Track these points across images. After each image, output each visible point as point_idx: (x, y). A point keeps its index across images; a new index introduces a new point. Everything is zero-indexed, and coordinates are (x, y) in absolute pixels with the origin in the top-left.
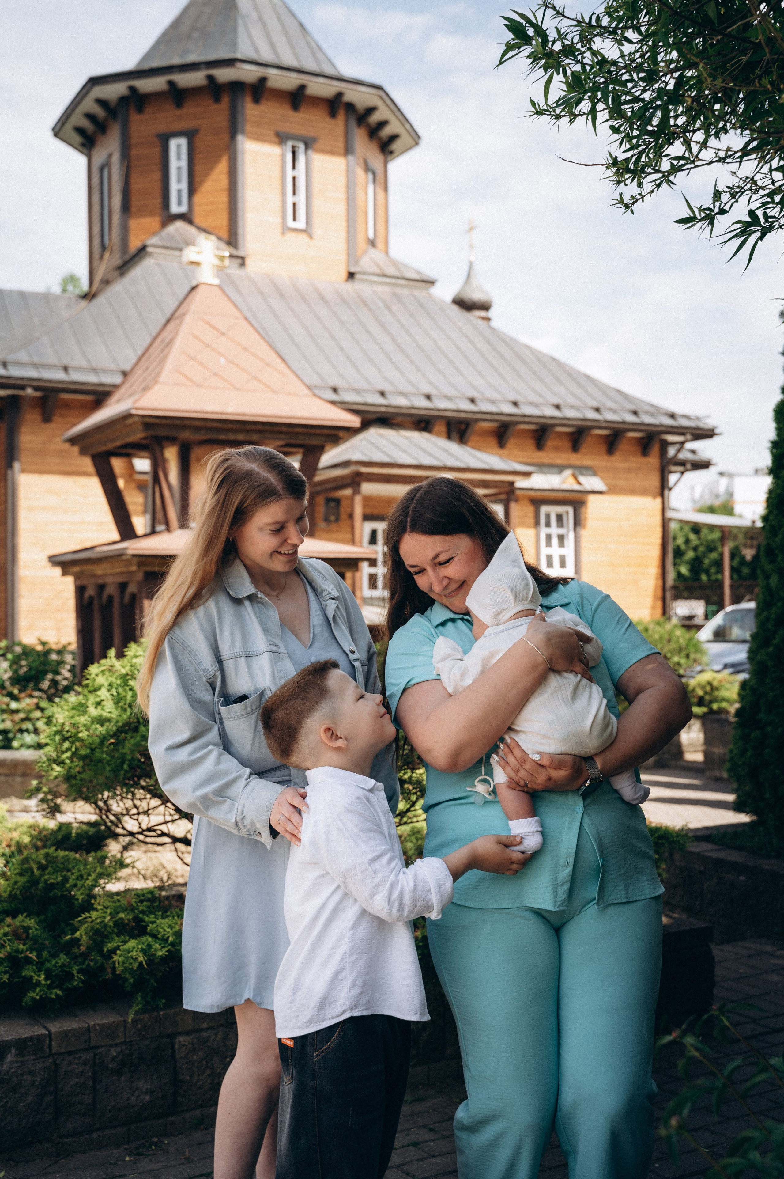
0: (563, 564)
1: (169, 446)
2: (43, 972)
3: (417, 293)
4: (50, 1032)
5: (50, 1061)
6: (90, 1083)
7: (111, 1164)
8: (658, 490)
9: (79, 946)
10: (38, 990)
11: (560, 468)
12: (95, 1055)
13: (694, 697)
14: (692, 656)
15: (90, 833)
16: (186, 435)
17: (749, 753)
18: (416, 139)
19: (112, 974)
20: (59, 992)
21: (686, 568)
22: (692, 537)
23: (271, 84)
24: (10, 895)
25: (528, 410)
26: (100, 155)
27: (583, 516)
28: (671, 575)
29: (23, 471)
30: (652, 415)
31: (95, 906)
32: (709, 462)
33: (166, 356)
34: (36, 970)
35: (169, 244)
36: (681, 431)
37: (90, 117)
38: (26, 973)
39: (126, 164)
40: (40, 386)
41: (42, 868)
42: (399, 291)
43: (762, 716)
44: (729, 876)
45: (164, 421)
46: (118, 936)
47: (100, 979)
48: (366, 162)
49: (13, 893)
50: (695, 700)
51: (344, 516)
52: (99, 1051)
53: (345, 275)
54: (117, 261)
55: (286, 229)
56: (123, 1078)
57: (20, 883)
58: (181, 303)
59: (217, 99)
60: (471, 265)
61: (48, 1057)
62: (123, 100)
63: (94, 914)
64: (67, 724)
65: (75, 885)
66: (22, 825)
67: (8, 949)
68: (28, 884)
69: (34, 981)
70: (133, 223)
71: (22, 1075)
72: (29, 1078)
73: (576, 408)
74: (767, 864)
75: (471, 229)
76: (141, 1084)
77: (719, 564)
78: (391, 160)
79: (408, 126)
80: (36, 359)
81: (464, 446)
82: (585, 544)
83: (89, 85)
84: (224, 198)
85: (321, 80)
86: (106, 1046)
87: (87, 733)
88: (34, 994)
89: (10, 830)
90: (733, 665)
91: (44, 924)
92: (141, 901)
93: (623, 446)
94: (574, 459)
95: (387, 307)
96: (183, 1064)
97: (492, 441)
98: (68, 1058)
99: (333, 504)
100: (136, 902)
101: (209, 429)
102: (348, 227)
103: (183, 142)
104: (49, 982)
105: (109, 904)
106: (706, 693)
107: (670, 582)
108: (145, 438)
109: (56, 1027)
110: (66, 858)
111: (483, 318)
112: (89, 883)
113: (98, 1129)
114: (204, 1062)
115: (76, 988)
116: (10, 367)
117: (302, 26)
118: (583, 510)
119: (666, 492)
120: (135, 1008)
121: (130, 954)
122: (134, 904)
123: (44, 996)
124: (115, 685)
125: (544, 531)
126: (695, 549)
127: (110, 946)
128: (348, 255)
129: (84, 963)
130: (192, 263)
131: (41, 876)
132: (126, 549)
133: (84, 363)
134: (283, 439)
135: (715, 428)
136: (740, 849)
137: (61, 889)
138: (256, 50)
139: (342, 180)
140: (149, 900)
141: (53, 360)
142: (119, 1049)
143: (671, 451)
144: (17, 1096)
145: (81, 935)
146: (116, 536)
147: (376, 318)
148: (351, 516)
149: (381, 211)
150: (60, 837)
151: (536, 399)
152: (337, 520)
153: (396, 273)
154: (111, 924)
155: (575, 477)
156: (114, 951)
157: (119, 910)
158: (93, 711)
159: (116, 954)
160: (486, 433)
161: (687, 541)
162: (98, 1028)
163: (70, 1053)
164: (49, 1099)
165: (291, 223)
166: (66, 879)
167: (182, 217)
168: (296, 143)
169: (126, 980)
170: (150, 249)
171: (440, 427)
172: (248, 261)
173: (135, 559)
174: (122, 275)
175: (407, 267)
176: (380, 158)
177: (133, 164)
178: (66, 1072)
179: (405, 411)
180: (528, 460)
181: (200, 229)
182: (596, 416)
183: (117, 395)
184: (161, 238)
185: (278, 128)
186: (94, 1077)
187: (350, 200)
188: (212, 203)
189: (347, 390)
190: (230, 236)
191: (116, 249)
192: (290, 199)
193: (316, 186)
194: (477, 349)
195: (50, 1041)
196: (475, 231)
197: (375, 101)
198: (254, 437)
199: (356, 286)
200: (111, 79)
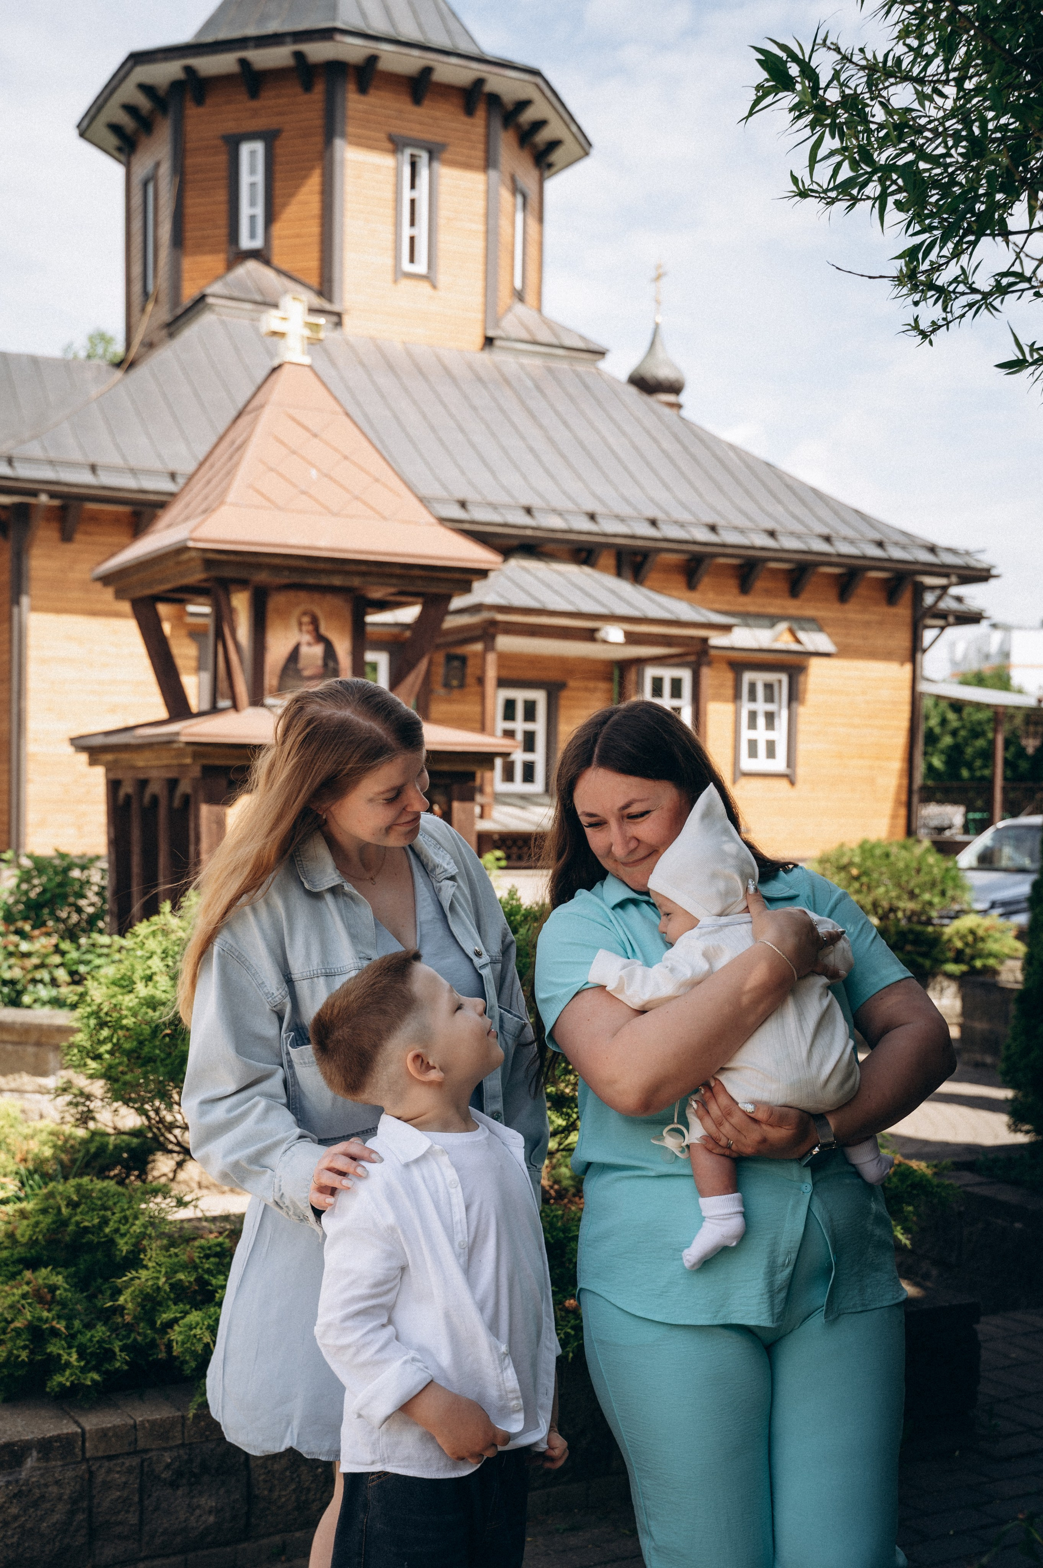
0: (771, 752)
1: (238, 591)
2: (74, 1350)
3: (581, 368)
4: (83, 1429)
5: (83, 1468)
6: (136, 1499)
8: (907, 653)
9: (123, 1315)
10: (68, 1373)
11: (772, 620)
12: (143, 1462)
13: (950, 950)
14: (950, 893)
15: (133, 1145)
16: (262, 577)
18: (585, 146)
19: (166, 1352)
20: (96, 1377)
21: (939, 760)
22: (951, 716)
23: (383, 65)
24: (30, 1239)
25: (730, 538)
26: (143, 165)
27: (801, 687)
28: (920, 767)
29: (34, 609)
30: (904, 548)
31: (145, 1263)
32: (980, 614)
33: (237, 464)
34: (65, 1345)
35: (236, 294)
36: (943, 570)
37: (130, 109)
38: (52, 1349)
39: (178, 180)
40: (58, 492)
41: (73, 1205)
42: (555, 364)
44: (999, 1221)
45: (232, 558)
46: (175, 1304)
47: (151, 1358)
48: (513, 179)
49: (34, 1238)
50: (951, 954)
51: (470, 680)
52: (148, 1456)
53: (480, 341)
54: (164, 315)
55: (399, 275)
56: (180, 1492)
57: (42, 1225)
58: (259, 388)
59: (308, 87)
60: (657, 327)
61: (79, 1462)
62: (176, 86)
63: (144, 1274)
64: (106, 1004)
65: (117, 1230)
66: (41, 1131)
67: (29, 1316)
68: (54, 1226)
69: (63, 1362)
70: (188, 263)
71: (46, 1485)
72: (54, 1490)
73: (798, 536)
75: (658, 278)
76: (203, 1501)
77: (987, 755)
78: (549, 177)
79: (574, 129)
80: (52, 455)
81: (638, 587)
82: (802, 726)
83: (129, 65)
84: (314, 229)
85: (454, 60)
86: (158, 1449)
87: (133, 1020)
88: (63, 1379)
89: (26, 1138)
90: (1004, 904)
91: (76, 1280)
92: (207, 1257)
93: (862, 590)
94: (792, 607)
95: (538, 388)
96: (259, 1475)
97: (679, 580)
98: (107, 1464)
99: (456, 664)
100: (199, 1258)
101: (292, 569)
102: (486, 272)
103: (259, 147)
104: (82, 1363)
105: (163, 1259)
106: (967, 944)
107: (918, 780)
108: (205, 580)
109: (91, 1422)
110: (105, 1191)
111: (671, 405)
112: (136, 1229)
113: (146, 1558)
114: (288, 1473)
115: (117, 1370)
116: (16, 464)
118: (802, 678)
119: (919, 656)
120: (198, 1399)
121: (192, 1333)
122: (197, 1261)
123: (76, 1382)
124: (171, 953)
125: (746, 707)
126: (954, 733)
127: (165, 1317)
128: (485, 312)
129: (128, 1337)
130: (274, 333)
131: (71, 1216)
132: (177, 734)
133: (118, 461)
134: (394, 585)
135: (994, 567)
136: (1017, 1183)
137: (98, 1234)
138: (364, 15)
139: (479, 205)
140: (216, 1255)
141: (76, 456)
142: (175, 1454)
143: (929, 599)
144: (39, 1513)
145: (126, 1301)
146: (162, 713)
147: (522, 402)
148: (481, 681)
149: (533, 250)
150: (93, 1150)
151: (743, 523)
152: (462, 685)
153: (554, 341)
154: (167, 1287)
155: (792, 632)
156: (170, 1325)
157: (177, 1268)
158: (142, 990)
159: (174, 1331)
160: (669, 569)
161: (944, 722)
162: (147, 1425)
163: (110, 1458)
164: (81, 1518)
165: (407, 266)
166: (105, 1222)
167: (255, 254)
168: (416, 152)
169: (186, 1362)
170: (210, 300)
171: (608, 559)
172: (346, 319)
173: (190, 749)
174: (171, 335)
175: (568, 330)
176: (534, 173)
177: (189, 177)
178: (104, 1482)
179: (559, 536)
180: (725, 607)
181: (280, 272)
182: (823, 547)
183: (167, 517)
184: (226, 285)
185: (395, 131)
186: (141, 1490)
187: (491, 234)
188: (298, 236)
189: (479, 504)
190: (321, 284)
191: (164, 298)
192: (407, 232)
193: (443, 213)
194: (663, 451)
195: (84, 1442)
196: (664, 280)
197: (529, 92)
198: (356, 582)
199: (496, 357)
200: (160, 56)
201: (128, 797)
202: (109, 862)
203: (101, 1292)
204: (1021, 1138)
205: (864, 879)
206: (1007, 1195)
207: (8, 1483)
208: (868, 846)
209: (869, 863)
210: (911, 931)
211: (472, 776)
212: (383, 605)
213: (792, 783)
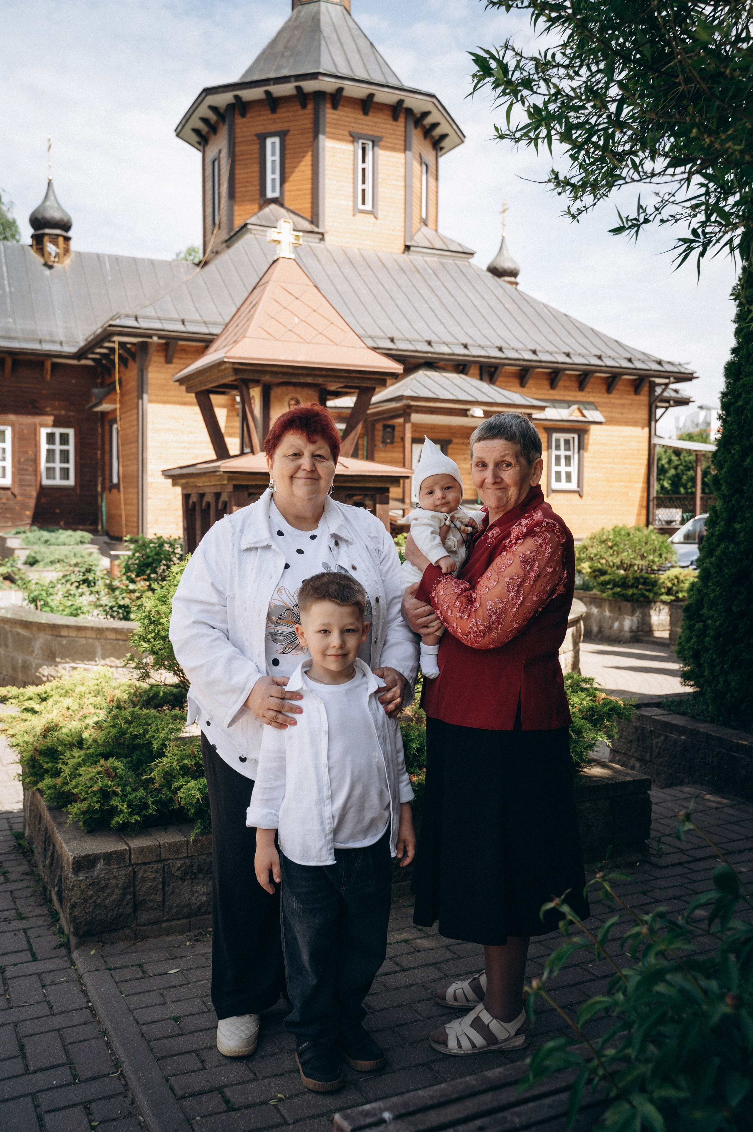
0: (569, 479)
1: (254, 387)
2: (125, 803)
3: (460, 262)
4: (130, 847)
5: (130, 869)
6: (161, 886)
7: (175, 947)
8: (646, 422)
9: (153, 784)
10: (121, 816)
11: (569, 404)
12: (164, 866)
13: (664, 588)
14: (664, 556)
16: (267, 378)
17: (694, 640)
18: (461, 137)
19: (177, 805)
20: (138, 818)
21: (667, 483)
22: (674, 458)
23: (346, 93)
24: (104, 741)
25: (544, 357)
26: (212, 151)
27: (586, 441)
28: (655, 487)
29: (150, 401)
30: (643, 362)
31: (166, 754)
32: (689, 400)
33: (253, 315)
34: (121, 801)
35: (264, 223)
36: (666, 374)
37: (205, 120)
38: (113, 803)
39: (231, 159)
40: (163, 335)
41: (129, 723)
42: (444, 261)
43: (705, 611)
44: (673, 735)
45: (249, 367)
46: (183, 777)
47: (170, 808)
48: (420, 157)
49: (107, 741)
50: (664, 590)
51: (397, 439)
52: (167, 863)
53: (402, 247)
54: (224, 235)
55: (356, 211)
56: (185, 884)
57: (112, 734)
58: (261, 279)
59: (304, 106)
60: (503, 240)
61: (128, 866)
62: (230, 107)
63: (165, 760)
64: (153, 611)
65: (153, 737)
66: (123, 685)
67: (100, 784)
68: (118, 735)
69: (119, 810)
70: (237, 208)
71: (108, 879)
72: (114, 881)
73: (583, 356)
74: (703, 728)
75: (504, 211)
76: (199, 888)
77: (693, 480)
78: (441, 156)
79: (455, 127)
80: (160, 314)
81: (492, 386)
82: (586, 464)
83: (204, 94)
84: (308, 186)
85: (386, 89)
86: (173, 859)
88: (118, 819)
89: (114, 688)
93: (619, 386)
94: (580, 396)
95: (435, 273)
97: (516, 382)
98: (143, 867)
99: (389, 430)
101: (284, 374)
102: (406, 209)
103: (277, 140)
104: (130, 811)
105: (176, 752)
106: (674, 584)
107: (654, 494)
108: (235, 381)
109: (136, 843)
111: (512, 283)
112: (162, 735)
113: (167, 920)
115: (151, 815)
116: (140, 320)
117: (371, 44)
118: (586, 437)
119: (653, 423)
120: (196, 831)
121: (190, 792)
123: (126, 821)
125: (554, 453)
126: (676, 468)
127: (177, 784)
128: (405, 232)
129: (157, 796)
130: (275, 241)
131: (127, 729)
132: (219, 467)
133: (198, 318)
134: (342, 383)
135: (695, 372)
136: (684, 714)
137: (143, 739)
138: (335, 65)
139: (401, 171)
141: (175, 316)
142: (182, 862)
143: (658, 390)
144: (105, 894)
145: (155, 776)
146: (214, 457)
147: (426, 282)
148: (403, 439)
149: (432, 197)
150: (151, 695)
151: (551, 348)
152: (392, 442)
153: (446, 248)
154: (178, 768)
155: (580, 410)
156: (179, 788)
157: (184, 757)
160: (509, 375)
161: (670, 461)
162: (167, 845)
163: (145, 864)
164: (129, 897)
165: (360, 206)
166: (146, 732)
167: (274, 201)
168: (365, 142)
169: (189, 810)
170: (249, 227)
171: (475, 370)
172: (326, 237)
173: (226, 475)
174: (228, 247)
175: (452, 241)
176: (434, 153)
177: (237, 158)
178: (142, 877)
179: (447, 357)
180: (543, 397)
181: (289, 210)
182: (598, 362)
183: (214, 346)
184: (258, 218)
185: (351, 129)
186: (164, 883)
187: (408, 187)
188: (299, 190)
189: (402, 340)
190: (312, 217)
191: (224, 225)
192: (360, 187)
193: (381, 177)
194: (506, 308)
195: (130, 855)
196: (507, 212)
197: (430, 107)
198: (320, 380)
199: (411, 256)
200: (221, 90)
201: (194, 503)
202: (184, 541)
203: (145, 772)
204: (689, 690)
205: (615, 548)
206: (678, 720)
207: (87, 877)
208: (617, 530)
209: (618, 539)
210: (642, 577)
211: (387, 490)
212: (337, 394)
213: (581, 496)
